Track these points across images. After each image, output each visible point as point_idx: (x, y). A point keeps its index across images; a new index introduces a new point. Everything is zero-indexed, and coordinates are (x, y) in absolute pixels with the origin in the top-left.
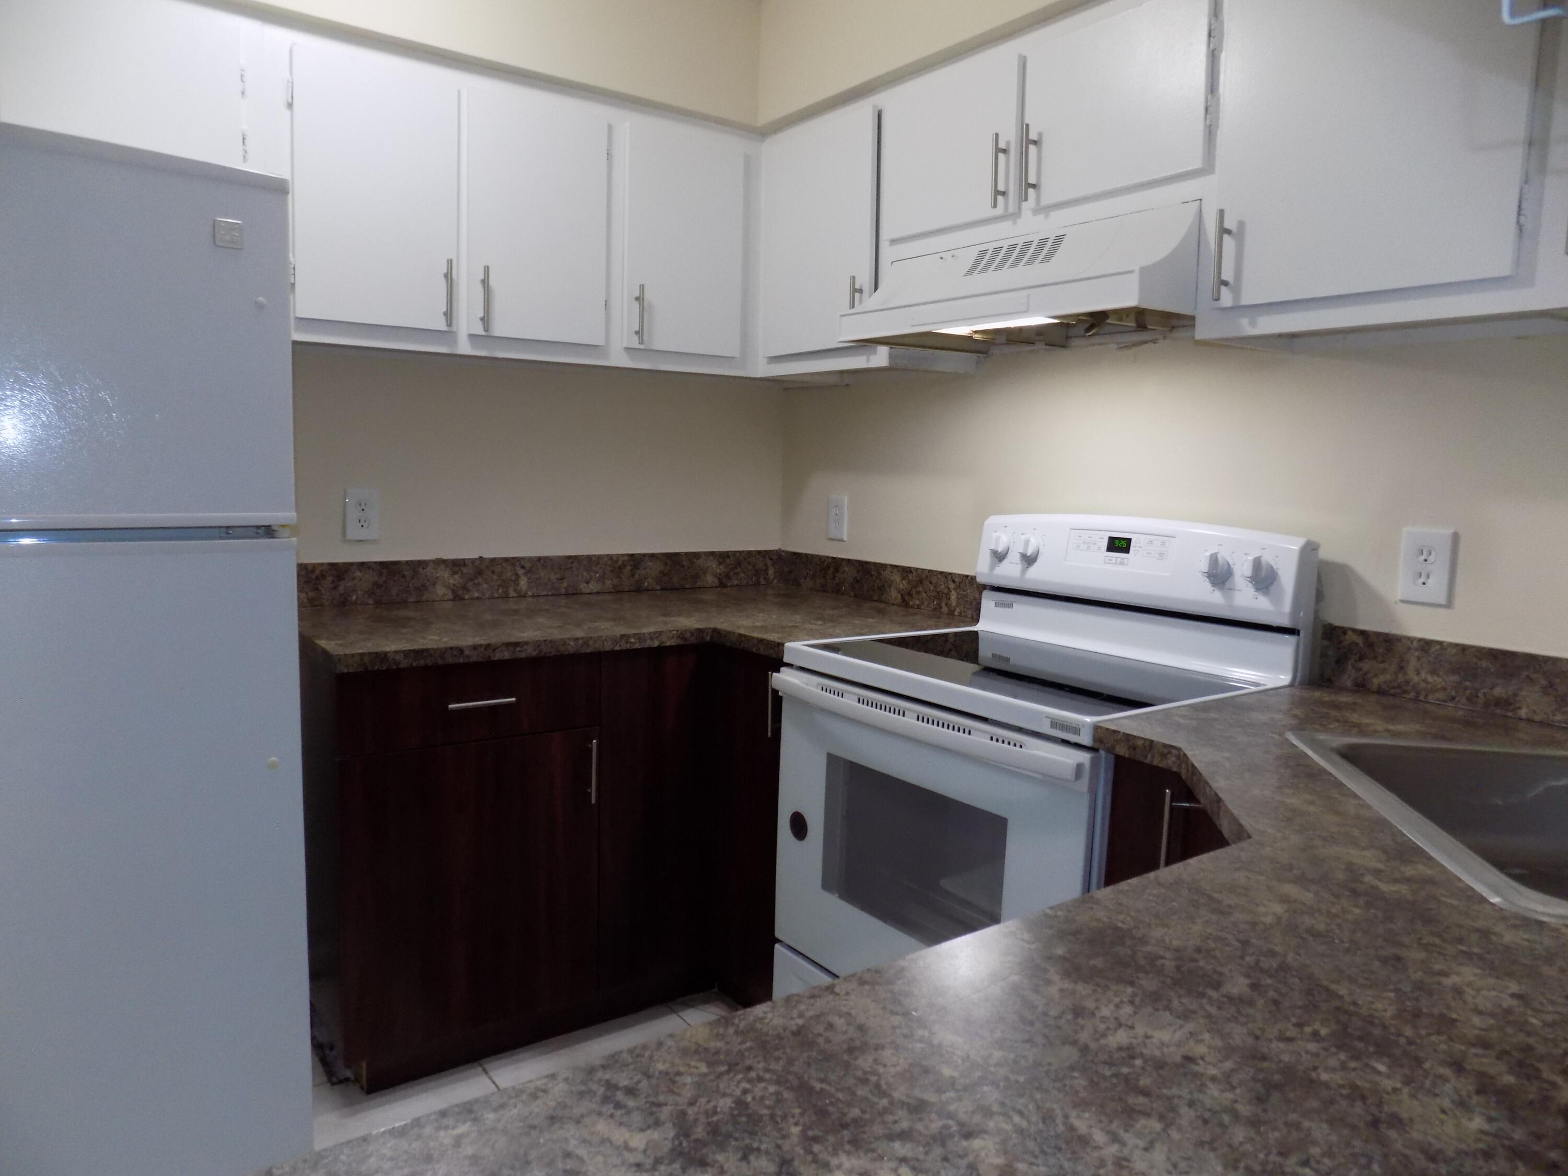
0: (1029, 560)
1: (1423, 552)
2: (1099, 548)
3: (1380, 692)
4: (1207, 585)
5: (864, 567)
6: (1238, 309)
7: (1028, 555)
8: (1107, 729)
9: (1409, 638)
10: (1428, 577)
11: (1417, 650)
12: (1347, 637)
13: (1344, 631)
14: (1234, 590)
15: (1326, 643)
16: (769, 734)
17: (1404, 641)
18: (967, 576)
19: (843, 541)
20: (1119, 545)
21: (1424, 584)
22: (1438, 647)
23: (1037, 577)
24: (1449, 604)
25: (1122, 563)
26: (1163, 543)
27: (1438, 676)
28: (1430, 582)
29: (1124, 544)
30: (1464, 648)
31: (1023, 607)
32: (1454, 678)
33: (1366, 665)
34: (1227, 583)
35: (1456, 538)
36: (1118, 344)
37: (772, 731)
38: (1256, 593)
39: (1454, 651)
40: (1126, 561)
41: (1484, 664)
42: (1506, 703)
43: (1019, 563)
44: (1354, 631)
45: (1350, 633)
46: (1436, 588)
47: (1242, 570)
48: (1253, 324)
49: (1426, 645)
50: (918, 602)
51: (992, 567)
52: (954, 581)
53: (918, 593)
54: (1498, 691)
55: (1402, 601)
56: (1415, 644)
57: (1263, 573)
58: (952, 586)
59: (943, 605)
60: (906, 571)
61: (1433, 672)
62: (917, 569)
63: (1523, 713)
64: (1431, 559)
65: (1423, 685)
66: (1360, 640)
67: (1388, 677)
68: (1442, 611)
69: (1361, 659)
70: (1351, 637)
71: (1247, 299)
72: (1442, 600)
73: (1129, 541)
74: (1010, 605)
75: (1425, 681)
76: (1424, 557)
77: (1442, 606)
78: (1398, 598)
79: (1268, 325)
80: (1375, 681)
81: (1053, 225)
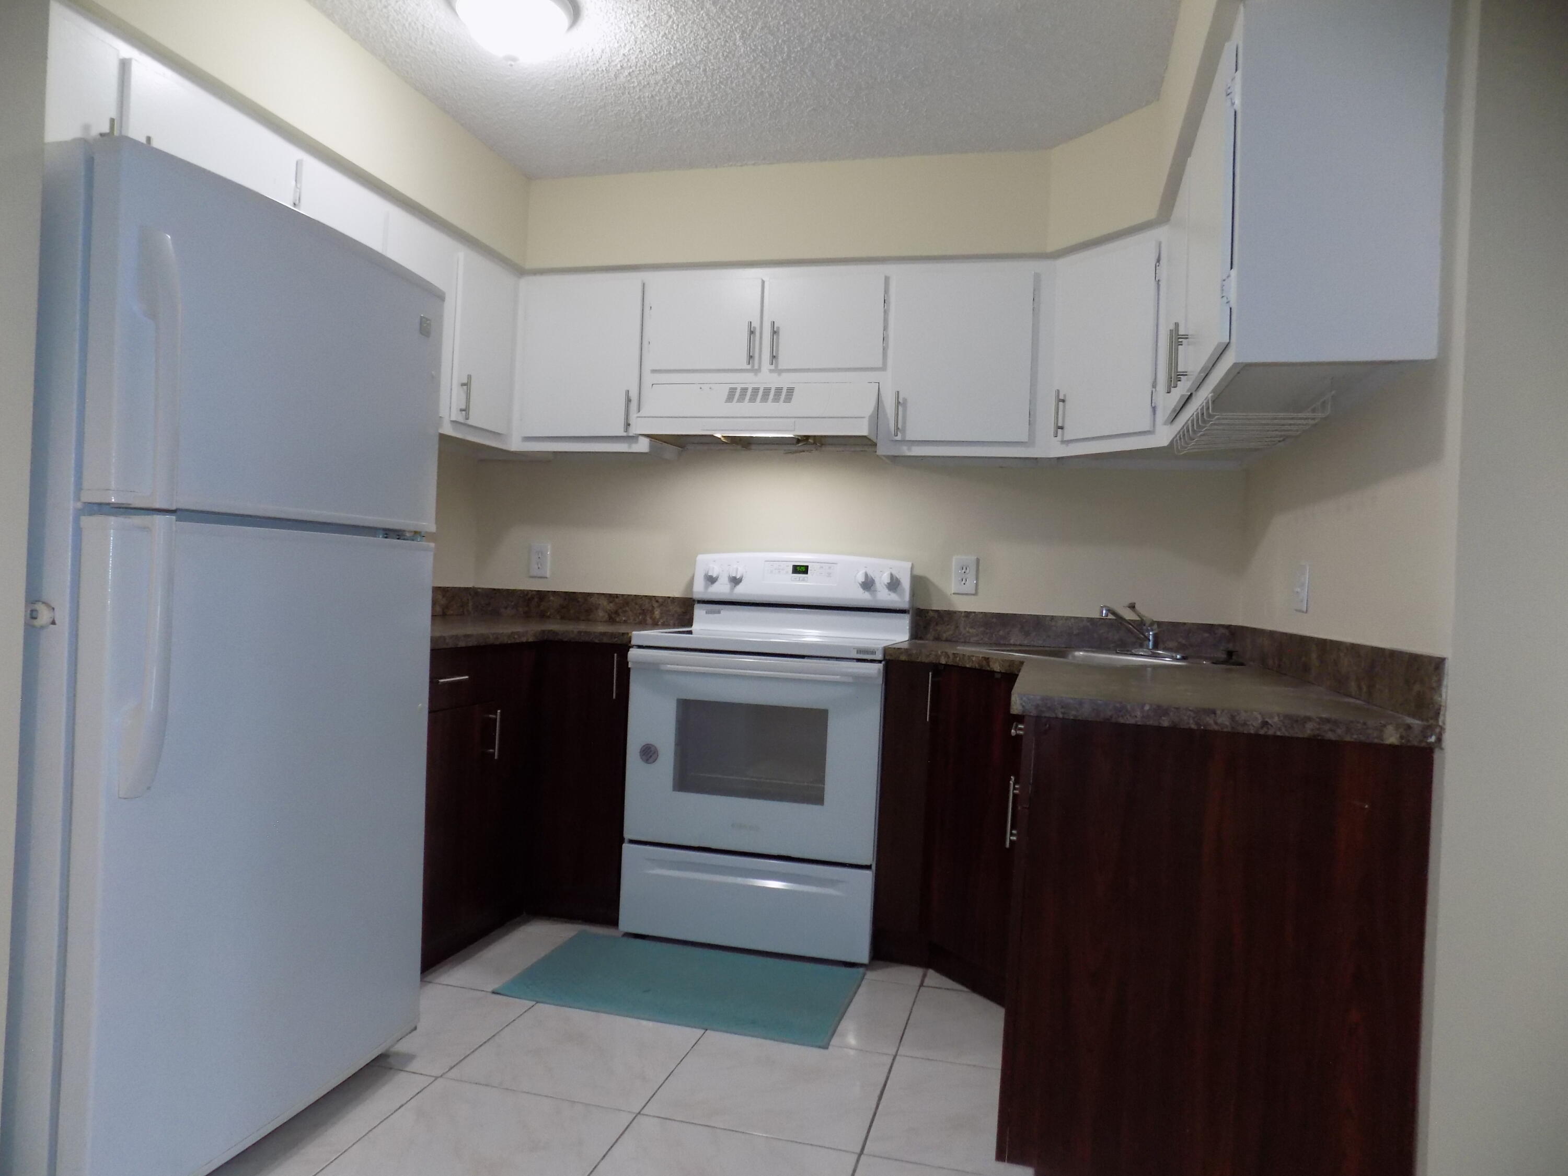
0: (735, 581)
1: (963, 568)
2: (787, 572)
3: (947, 640)
4: (861, 590)
5: (571, 597)
6: (903, 441)
7: (738, 577)
8: (894, 648)
9: (959, 612)
10: (966, 581)
11: (964, 617)
12: (929, 614)
13: (927, 611)
14: (876, 591)
15: (918, 618)
16: (614, 697)
17: (958, 613)
18: (669, 597)
19: (547, 578)
20: (800, 570)
21: (964, 584)
22: (973, 614)
23: (743, 591)
24: (976, 594)
25: (803, 580)
26: (830, 568)
27: (975, 629)
28: (967, 583)
29: (803, 569)
30: (985, 614)
31: (728, 613)
32: (982, 629)
33: (939, 628)
34: (872, 588)
35: (978, 561)
36: (785, 450)
37: (617, 694)
38: (889, 592)
39: (981, 616)
40: (806, 578)
41: (994, 620)
43: (728, 583)
44: (932, 610)
45: (930, 612)
46: (970, 586)
47: (882, 579)
48: (909, 450)
49: (968, 614)
50: (624, 619)
51: (706, 587)
52: (657, 601)
53: (625, 612)
55: (954, 594)
56: (963, 614)
57: (894, 581)
58: (656, 605)
59: (648, 618)
60: (611, 597)
61: (972, 627)
62: (623, 595)
64: (968, 571)
65: (968, 634)
66: (936, 615)
67: (951, 632)
68: (973, 597)
69: (937, 624)
70: (931, 614)
71: (909, 437)
72: (973, 592)
73: (807, 567)
74: (719, 612)
75: (968, 632)
76: (964, 571)
77: (973, 595)
78: (952, 592)
79: (917, 451)
80: (945, 636)
81: (784, 381)
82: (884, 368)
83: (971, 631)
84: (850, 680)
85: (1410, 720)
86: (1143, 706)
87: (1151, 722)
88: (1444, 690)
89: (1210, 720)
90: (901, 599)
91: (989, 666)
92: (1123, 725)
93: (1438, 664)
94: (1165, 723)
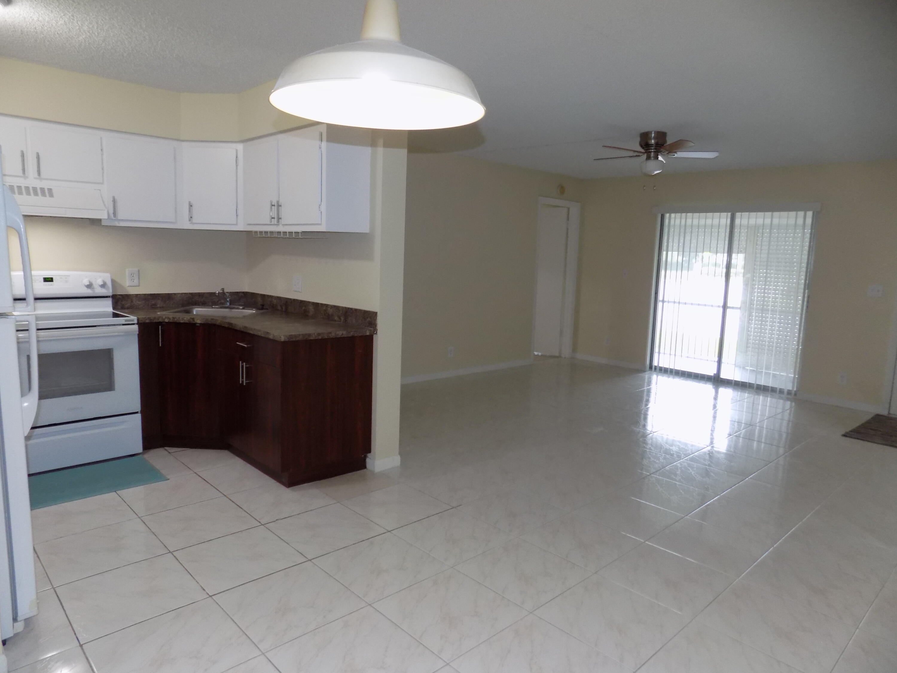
1: (132, 275)
2: (41, 281)
3: (128, 308)
4: (86, 288)
6: (118, 220)
10: (134, 280)
13: (116, 295)
17: (131, 295)
20: (48, 280)
21: (133, 282)
22: (139, 295)
26: (66, 278)
28: (135, 281)
29: (50, 279)
30: (145, 295)
32: (143, 302)
33: (123, 303)
34: (92, 288)
35: (139, 271)
38: (101, 289)
40: (53, 284)
41: (149, 297)
42: (155, 305)
44: (118, 295)
46: (136, 282)
47: (98, 283)
54: (153, 302)
55: (128, 286)
56: (134, 295)
57: (104, 283)
61: (139, 301)
63: (158, 306)
64: (134, 276)
65: (137, 304)
67: (129, 304)
70: (118, 296)
71: (119, 218)
73: (52, 278)
75: (138, 304)
76: (132, 276)
77: (138, 286)
78: (128, 285)
79: (122, 224)
80: (126, 306)
81: (45, 185)
82: (102, 183)
83: (139, 303)
84: (123, 334)
85: (370, 329)
86: (315, 333)
87: (316, 338)
88: (377, 320)
89: (330, 335)
90: (109, 292)
91: (194, 321)
92: (311, 340)
93: (375, 314)
94: (320, 338)
